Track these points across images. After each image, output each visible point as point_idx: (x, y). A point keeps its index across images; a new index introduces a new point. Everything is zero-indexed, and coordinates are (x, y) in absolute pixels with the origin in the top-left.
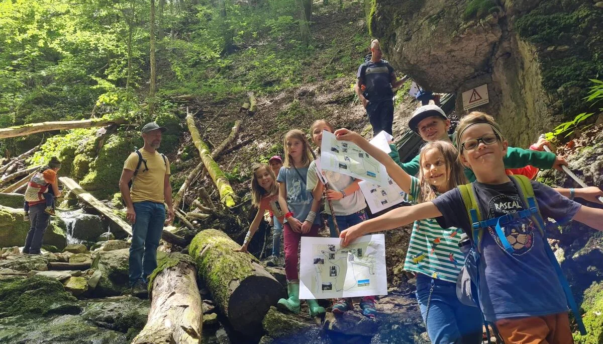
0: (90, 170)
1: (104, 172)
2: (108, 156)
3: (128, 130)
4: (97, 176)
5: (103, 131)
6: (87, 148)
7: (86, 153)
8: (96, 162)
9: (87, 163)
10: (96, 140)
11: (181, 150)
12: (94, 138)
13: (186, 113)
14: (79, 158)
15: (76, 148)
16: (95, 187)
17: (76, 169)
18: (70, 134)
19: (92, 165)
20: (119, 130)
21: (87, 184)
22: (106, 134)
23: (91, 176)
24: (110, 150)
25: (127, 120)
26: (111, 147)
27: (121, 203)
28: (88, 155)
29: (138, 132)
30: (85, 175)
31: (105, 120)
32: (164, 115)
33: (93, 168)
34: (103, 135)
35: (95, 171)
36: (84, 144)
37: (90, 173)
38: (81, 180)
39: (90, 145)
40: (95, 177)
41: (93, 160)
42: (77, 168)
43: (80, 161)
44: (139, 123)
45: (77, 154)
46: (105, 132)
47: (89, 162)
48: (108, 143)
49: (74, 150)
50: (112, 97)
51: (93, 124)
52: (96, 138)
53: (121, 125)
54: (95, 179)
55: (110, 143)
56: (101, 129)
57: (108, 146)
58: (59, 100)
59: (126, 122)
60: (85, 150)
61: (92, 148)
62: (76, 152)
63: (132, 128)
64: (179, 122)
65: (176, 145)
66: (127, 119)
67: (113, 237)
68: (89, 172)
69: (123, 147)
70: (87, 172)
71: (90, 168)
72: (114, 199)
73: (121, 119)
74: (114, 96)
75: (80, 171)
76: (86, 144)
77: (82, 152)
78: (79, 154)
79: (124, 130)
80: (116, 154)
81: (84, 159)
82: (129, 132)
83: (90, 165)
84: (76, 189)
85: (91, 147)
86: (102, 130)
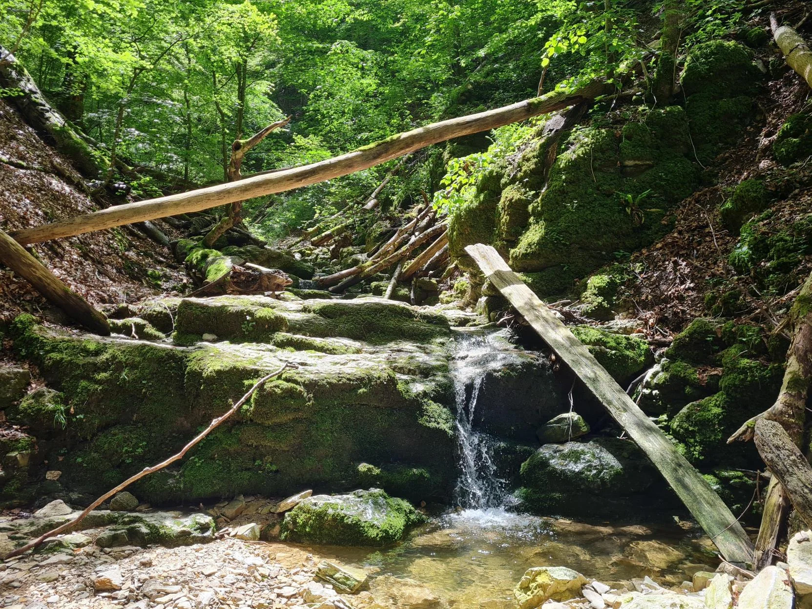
0: (531, 220)
1: (562, 224)
2: (568, 182)
3: (614, 109)
4: (546, 234)
5: (557, 122)
6: (524, 169)
7: (521, 180)
8: (542, 200)
9: (525, 203)
10: (542, 146)
11: (768, 135)
12: (537, 143)
13: (770, 31)
14: (510, 194)
15: (503, 171)
16: (542, 261)
17: (503, 220)
18: (494, 143)
19: (534, 208)
20: (594, 111)
21: (525, 255)
22: (564, 127)
23: (533, 235)
24: (573, 165)
25: (612, 84)
26: (575, 156)
27: (605, 304)
28: (525, 186)
29: (641, 108)
30: (521, 234)
31: (560, 94)
32: (709, 46)
33: (538, 215)
34: (557, 131)
35: (542, 222)
36: (517, 160)
37: (532, 227)
38: (512, 248)
39: (528, 160)
40: (543, 238)
41: (536, 196)
42: (505, 218)
43: (511, 200)
44: (640, 85)
45: (506, 185)
46: (562, 123)
47: (529, 202)
48: (567, 149)
49: (500, 176)
50: (573, 39)
51: (532, 110)
52: (543, 141)
53: (598, 98)
54: (542, 243)
55: (573, 147)
56: (554, 118)
57: (567, 156)
58: (498, 89)
59: (608, 90)
60: (519, 175)
61: (533, 166)
62: (503, 181)
63: (625, 100)
64: (752, 58)
65: (748, 121)
66: (610, 81)
67: (584, 429)
68: (530, 224)
69: (603, 152)
70: (525, 227)
71: (530, 216)
72: (588, 293)
73: (596, 86)
74: (579, 33)
75: (510, 224)
76: (520, 160)
77: (513, 181)
78: (509, 184)
79: (604, 108)
80: (588, 174)
81: (517, 196)
82: (618, 112)
83: (530, 208)
84: (498, 274)
85: (530, 165)
86: (555, 121)
